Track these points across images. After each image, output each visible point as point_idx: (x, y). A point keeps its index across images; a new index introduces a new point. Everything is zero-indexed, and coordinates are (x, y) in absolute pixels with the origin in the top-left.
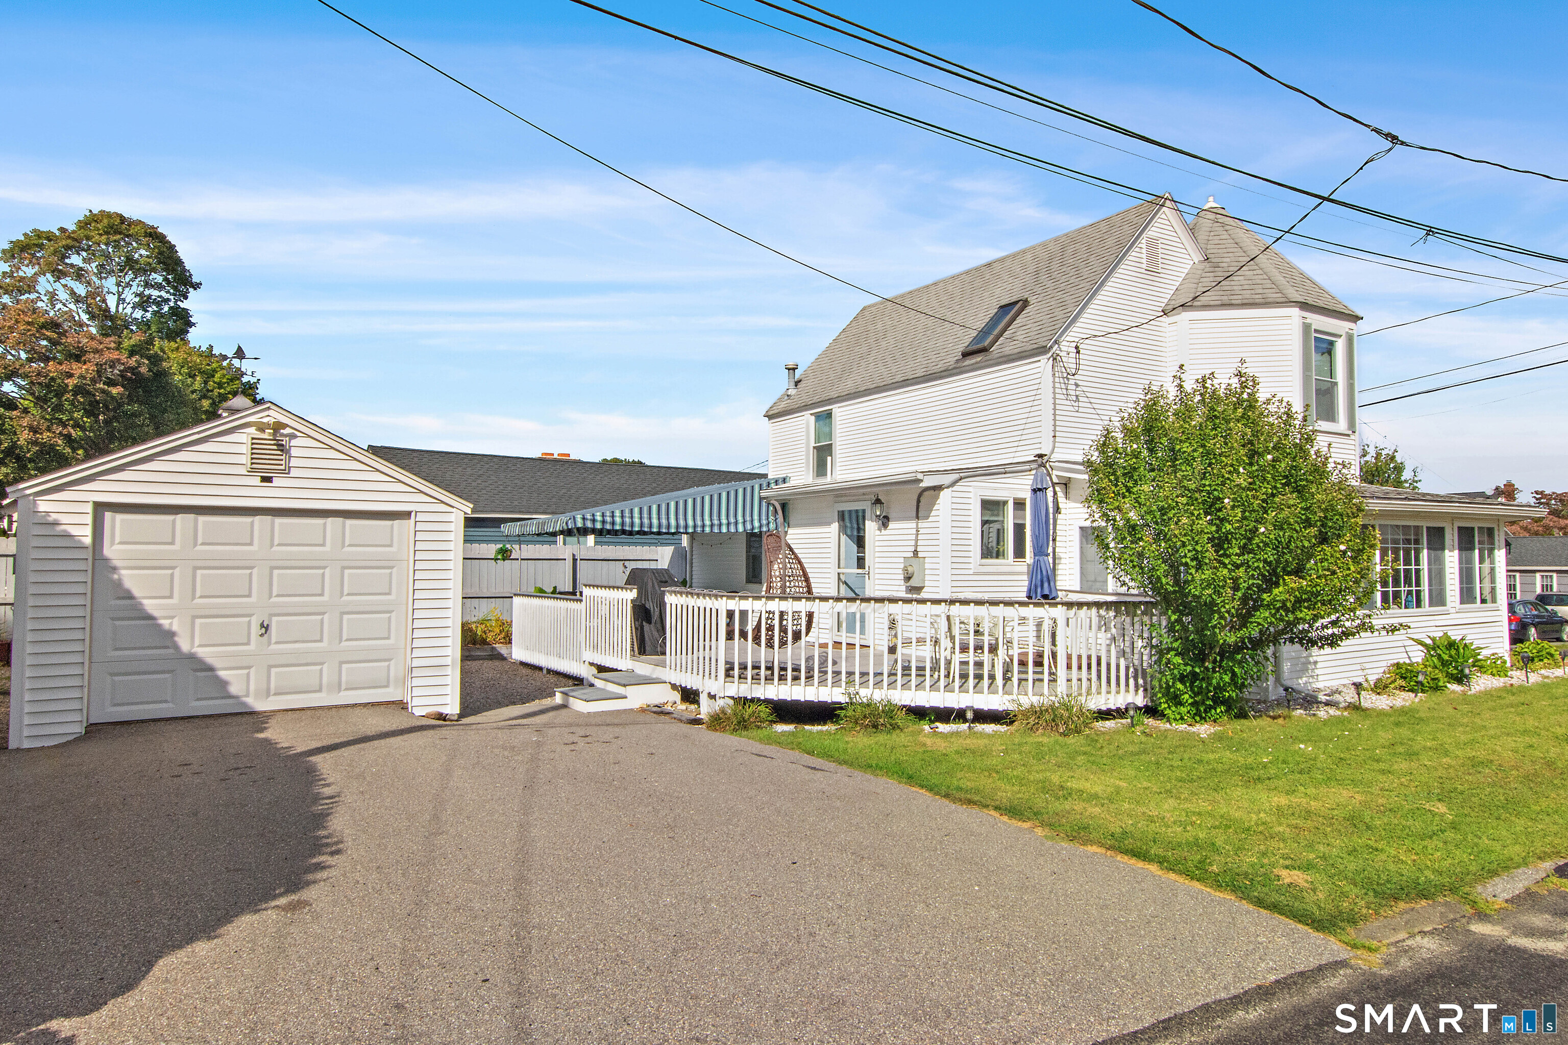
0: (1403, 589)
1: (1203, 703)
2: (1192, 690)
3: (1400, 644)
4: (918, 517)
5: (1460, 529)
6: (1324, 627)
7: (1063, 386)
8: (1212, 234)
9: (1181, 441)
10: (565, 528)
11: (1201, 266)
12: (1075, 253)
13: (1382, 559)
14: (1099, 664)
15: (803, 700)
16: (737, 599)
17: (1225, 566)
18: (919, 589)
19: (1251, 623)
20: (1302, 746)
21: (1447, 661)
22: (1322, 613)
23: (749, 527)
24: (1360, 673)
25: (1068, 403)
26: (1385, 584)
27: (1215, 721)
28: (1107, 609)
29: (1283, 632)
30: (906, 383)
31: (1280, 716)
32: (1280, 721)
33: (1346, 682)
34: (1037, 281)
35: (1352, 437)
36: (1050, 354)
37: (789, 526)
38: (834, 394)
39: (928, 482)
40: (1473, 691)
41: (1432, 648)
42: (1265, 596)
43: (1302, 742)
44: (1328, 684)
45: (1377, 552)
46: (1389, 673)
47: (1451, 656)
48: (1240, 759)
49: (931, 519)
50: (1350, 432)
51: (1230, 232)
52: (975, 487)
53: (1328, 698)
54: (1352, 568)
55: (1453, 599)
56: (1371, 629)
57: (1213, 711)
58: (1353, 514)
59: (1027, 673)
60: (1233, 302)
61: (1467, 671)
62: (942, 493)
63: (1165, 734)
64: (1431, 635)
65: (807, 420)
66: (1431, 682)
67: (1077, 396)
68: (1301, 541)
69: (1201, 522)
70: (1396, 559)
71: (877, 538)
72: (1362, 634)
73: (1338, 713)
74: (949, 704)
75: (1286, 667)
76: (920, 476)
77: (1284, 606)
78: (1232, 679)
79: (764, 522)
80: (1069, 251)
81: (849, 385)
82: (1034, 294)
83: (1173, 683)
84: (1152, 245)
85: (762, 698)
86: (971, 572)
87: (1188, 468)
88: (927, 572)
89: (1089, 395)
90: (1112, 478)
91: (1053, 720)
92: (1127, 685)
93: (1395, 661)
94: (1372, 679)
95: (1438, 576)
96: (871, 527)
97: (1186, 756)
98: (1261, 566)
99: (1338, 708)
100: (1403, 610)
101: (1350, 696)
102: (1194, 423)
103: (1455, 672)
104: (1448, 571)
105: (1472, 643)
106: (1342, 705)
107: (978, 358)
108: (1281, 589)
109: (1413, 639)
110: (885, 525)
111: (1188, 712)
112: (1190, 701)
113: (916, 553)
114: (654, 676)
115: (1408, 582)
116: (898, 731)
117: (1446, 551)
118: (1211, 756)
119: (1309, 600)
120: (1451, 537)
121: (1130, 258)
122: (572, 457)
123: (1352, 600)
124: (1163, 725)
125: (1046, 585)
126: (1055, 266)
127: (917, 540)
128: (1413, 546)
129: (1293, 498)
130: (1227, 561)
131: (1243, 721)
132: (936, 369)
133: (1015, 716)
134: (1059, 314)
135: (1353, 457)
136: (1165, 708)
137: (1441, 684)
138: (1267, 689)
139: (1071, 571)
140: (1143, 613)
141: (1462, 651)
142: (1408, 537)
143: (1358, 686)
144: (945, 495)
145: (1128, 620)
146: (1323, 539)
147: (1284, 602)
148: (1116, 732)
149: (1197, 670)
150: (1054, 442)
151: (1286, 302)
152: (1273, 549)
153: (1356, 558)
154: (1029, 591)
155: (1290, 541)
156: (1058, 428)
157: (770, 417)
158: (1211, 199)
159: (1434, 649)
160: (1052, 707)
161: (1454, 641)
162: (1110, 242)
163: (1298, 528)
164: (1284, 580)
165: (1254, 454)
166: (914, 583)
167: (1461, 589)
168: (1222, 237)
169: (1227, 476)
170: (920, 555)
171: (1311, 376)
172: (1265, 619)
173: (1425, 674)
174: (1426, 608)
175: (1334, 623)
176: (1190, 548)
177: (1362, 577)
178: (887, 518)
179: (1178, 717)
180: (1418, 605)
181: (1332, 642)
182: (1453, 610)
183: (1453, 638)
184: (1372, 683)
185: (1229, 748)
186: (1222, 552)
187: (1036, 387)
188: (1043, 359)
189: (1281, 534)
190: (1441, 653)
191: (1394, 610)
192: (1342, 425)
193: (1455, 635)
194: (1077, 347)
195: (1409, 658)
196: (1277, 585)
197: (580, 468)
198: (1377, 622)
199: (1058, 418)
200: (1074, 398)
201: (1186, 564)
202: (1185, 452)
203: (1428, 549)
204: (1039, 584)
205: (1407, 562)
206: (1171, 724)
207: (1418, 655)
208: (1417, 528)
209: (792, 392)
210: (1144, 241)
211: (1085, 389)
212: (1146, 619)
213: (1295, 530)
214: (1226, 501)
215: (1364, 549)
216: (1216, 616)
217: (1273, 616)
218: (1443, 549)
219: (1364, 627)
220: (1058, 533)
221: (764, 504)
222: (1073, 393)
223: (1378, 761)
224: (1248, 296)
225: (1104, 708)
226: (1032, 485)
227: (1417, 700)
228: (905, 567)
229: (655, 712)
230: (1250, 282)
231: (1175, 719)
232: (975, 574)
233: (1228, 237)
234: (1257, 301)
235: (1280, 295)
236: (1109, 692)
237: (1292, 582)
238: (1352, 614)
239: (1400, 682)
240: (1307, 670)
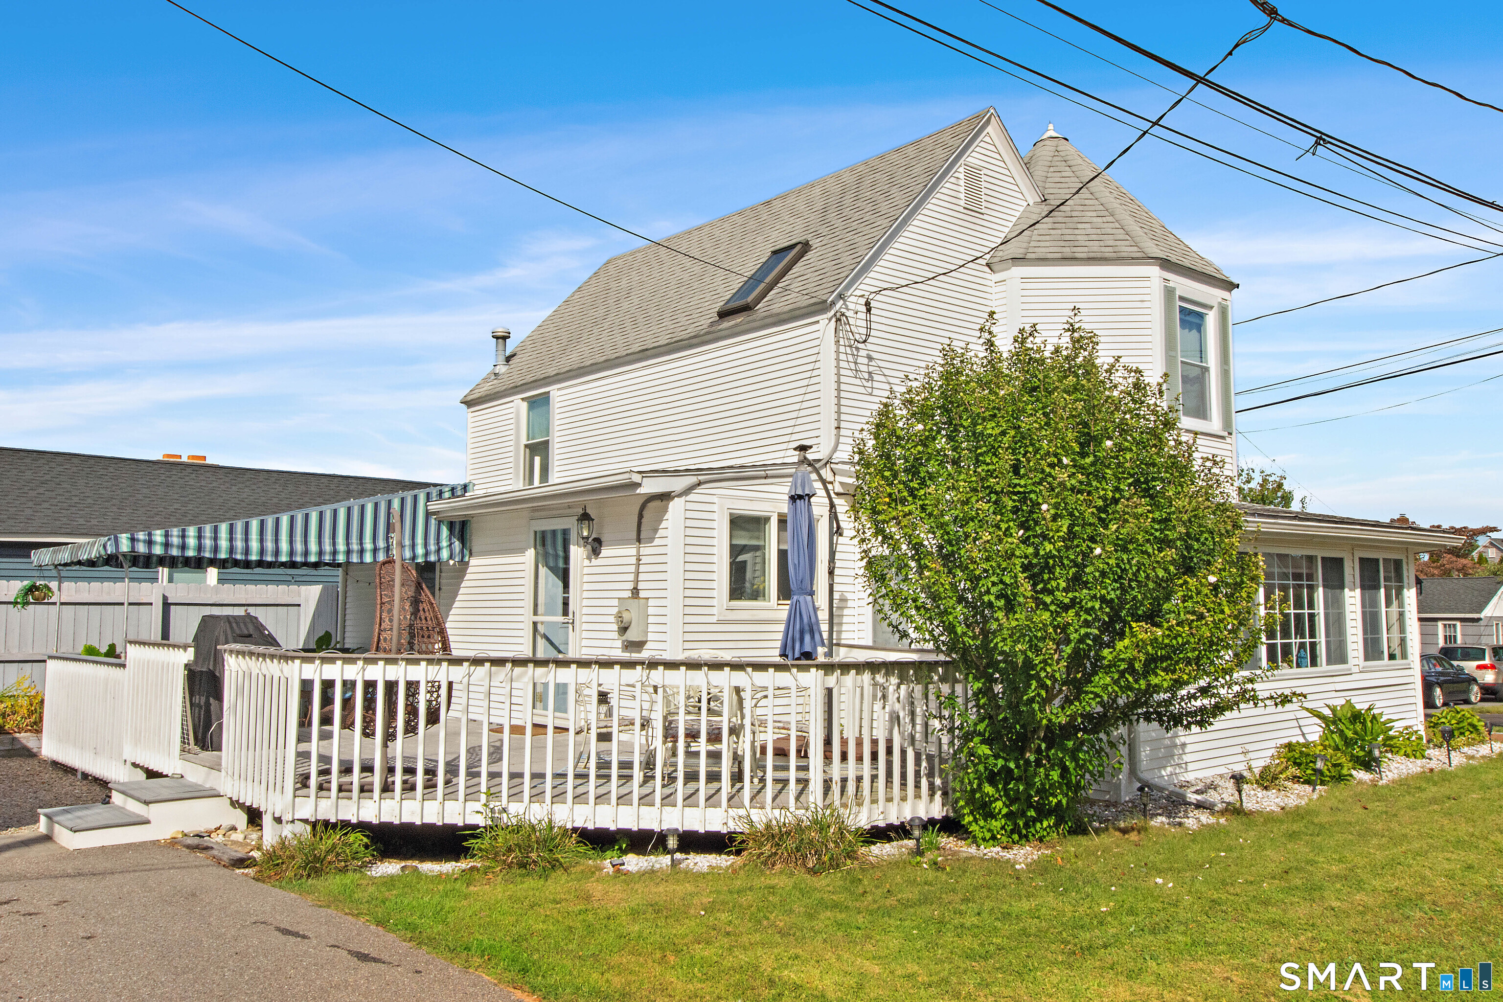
0: (1294, 641)
1: (1023, 814)
2: (1007, 795)
3: (1291, 716)
4: (639, 540)
5: (1362, 560)
6: (1192, 697)
7: (850, 358)
8: (1052, 169)
9: (984, 419)
10: (103, 552)
11: (1037, 210)
12: (874, 184)
13: (1267, 598)
14: (889, 751)
15: (418, 822)
16: (318, 662)
17: (1046, 607)
18: (638, 645)
19: (1087, 693)
20: (1159, 881)
21: (1351, 739)
22: (1185, 677)
23: (408, 554)
24: (1241, 757)
25: (858, 382)
26: (1271, 635)
27: (1041, 840)
28: (887, 674)
29: (1136, 704)
30: (645, 354)
31: (1133, 829)
32: (1133, 836)
33: (1222, 770)
34: (824, 221)
35: (1228, 440)
36: (832, 312)
37: (471, 554)
38: (551, 372)
39: (649, 487)
40: (1384, 782)
41: (1331, 722)
42: (1106, 652)
43: (1160, 872)
44: (1200, 775)
45: (1261, 591)
46: (1279, 758)
47: (1356, 733)
48: (1068, 908)
49: (657, 542)
50: (1225, 434)
51: (1074, 169)
52: (721, 496)
53: (1199, 797)
54: (1227, 611)
55: (1355, 654)
56: (1255, 699)
57: (1038, 825)
58: (1227, 531)
59: (786, 768)
60: (1078, 255)
61: (1376, 753)
62: (672, 505)
63: (964, 864)
64: (1330, 702)
65: (518, 406)
66: (1332, 770)
67: (870, 373)
68: (1154, 569)
69: (1010, 540)
70: (1284, 600)
71: (586, 570)
72: (1242, 706)
73: (1212, 820)
74: (645, 825)
75: (1145, 753)
76: (637, 478)
77: (1131, 669)
78: (1062, 776)
79: (432, 548)
80: (867, 182)
81: (573, 359)
82: (818, 236)
83: (980, 785)
84: (973, 175)
85: (354, 820)
86: (714, 619)
87: (995, 460)
88: (651, 620)
89: (886, 372)
90: (887, 474)
91: (798, 849)
92: (917, 786)
93: (1286, 741)
94: (1258, 765)
95: (1336, 623)
96: (577, 553)
97: (988, 905)
98: (1097, 606)
99: (1212, 814)
100: (1295, 670)
101: (1227, 793)
102: (1002, 393)
103: (1361, 754)
104: (1349, 616)
105: (1381, 714)
106: (1219, 807)
107: (739, 319)
108: (1126, 642)
109: (1307, 709)
110: (596, 552)
111: (1003, 828)
112: (1005, 811)
113: (635, 591)
114: (208, 786)
115: (1300, 632)
116: (560, 872)
117: (1346, 590)
118: (1025, 905)
119: (1167, 658)
120: (1351, 571)
121: (943, 190)
122: (209, 461)
123: (1227, 658)
124: (966, 849)
125: (807, 638)
126: (848, 201)
127: (637, 573)
128: (1305, 583)
129: (1143, 506)
130: (1048, 600)
131: (1083, 840)
132: (684, 335)
133: (743, 842)
134: (847, 259)
135: (1229, 454)
136: (970, 823)
137: (1345, 771)
138: (1117, 787)
139: (861, 619)
140: (943, 679)
141: (1369, 724)
142: (1299, 571)
143: (1238, 779)
144: (676, 506)
145: (918, 689)
146: (1189, 570)
147: (1131, 662)
148: (895, 864)
149: (1012, 765)
150: (838, 436)
151: (1143, 258)
152: (1115, 581)
153: (1232, 595)
154: (784, 647)
155: (1138, 570)
156: (843, 417)
157: (469, 403)
158: (1051, 127)
159: (1334, 723)
160: (799, 828)
161: (1359, 711)
162: (918, 169)
163: (1150, 550)
164: (1131, 628)
165: (1088, 441)
166: (633, 635)
167: (1365, 640)
168: (1064, 174)
169: (1048, 470)
170: (642, 594)
171: (1175, 357)
172: (1105, 687)
173: (1324, 758)
174: (1323, 666)
175: (1204, 691)
176: (994, 579)
177: (1241, 624)
178: (598, 541)
179: (988, 835)
180: (1314, 663)
181: (1203, 717)
182: (1355, 669)
183: (1358, 707)
184: (1257, 771)
185: (1053, 888)
186: (1040, 586)
187: (813, 358)
188: (823, 318)
189: (1125, 557)
190: (1343, 728)
191: (1285, 670)
192: (1215, 424)
193: (1361, 704)
194: (867, 304)
195: (1303, 735)
196: (1122, 635)
197: (208, 475)
198: (1263, 689)
199: (843, 402)
200: (866, 376)
201: (990, 605)
202: (991, 435)
203: (1324, 586)
204: (797, 636)
205: (1298, 605)
206: (978, 846)
207: (1314, 732)
208: (1311, 559)
209: (502, 369)
210: (961, 170)
211: (881, 364)
212: (945, 689)
213: (1145, 552)
214: (1044, 507)
215: (1242, 582)
216: (1034, 684)
217: (1116, 682)
218: (1342, 587)
219: (1246, 696)
220: (838, 564)
221: (433, 522)
222: (864, 368)
223: (1266, 903)
224: (1095, 249)
225: (882, 824)
226: (790, 491)
227: (1315, 796)
228: (619, 612)
229: (188, 847)
230: (1099, 231)
231: (984, 839)
232: (720, 622)
233: (1071, 174)
234: (1107, 255)
235: (1135, 249)
236: (889, 800)
237: (1142, 631)
238: (1228, 678)
239: (1293, 770)
240: (1172, 756)
